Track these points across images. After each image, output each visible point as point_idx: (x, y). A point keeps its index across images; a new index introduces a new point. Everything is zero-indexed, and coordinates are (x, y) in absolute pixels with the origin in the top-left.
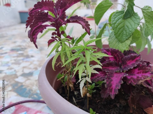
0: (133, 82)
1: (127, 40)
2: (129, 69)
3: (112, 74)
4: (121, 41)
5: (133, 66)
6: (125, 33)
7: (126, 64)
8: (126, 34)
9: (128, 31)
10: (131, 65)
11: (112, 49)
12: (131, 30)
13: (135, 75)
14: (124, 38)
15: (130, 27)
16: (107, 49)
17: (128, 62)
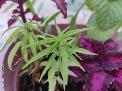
0: (117, 87)
1: (110, 28)
2: (113, 69)
3: (92, 74)
4: (103, 29)
5: (118, 66)
6: (108, 19)
7: (108, 61)
8: (110, 21)
9: (113, 18)
10: (116, 65)
11: (93, 40)
12: (117, 16)
13: (119, 77)
14: (107, 25)
15: (116, 12)
16: (86, 39)
17: (110, 59)
